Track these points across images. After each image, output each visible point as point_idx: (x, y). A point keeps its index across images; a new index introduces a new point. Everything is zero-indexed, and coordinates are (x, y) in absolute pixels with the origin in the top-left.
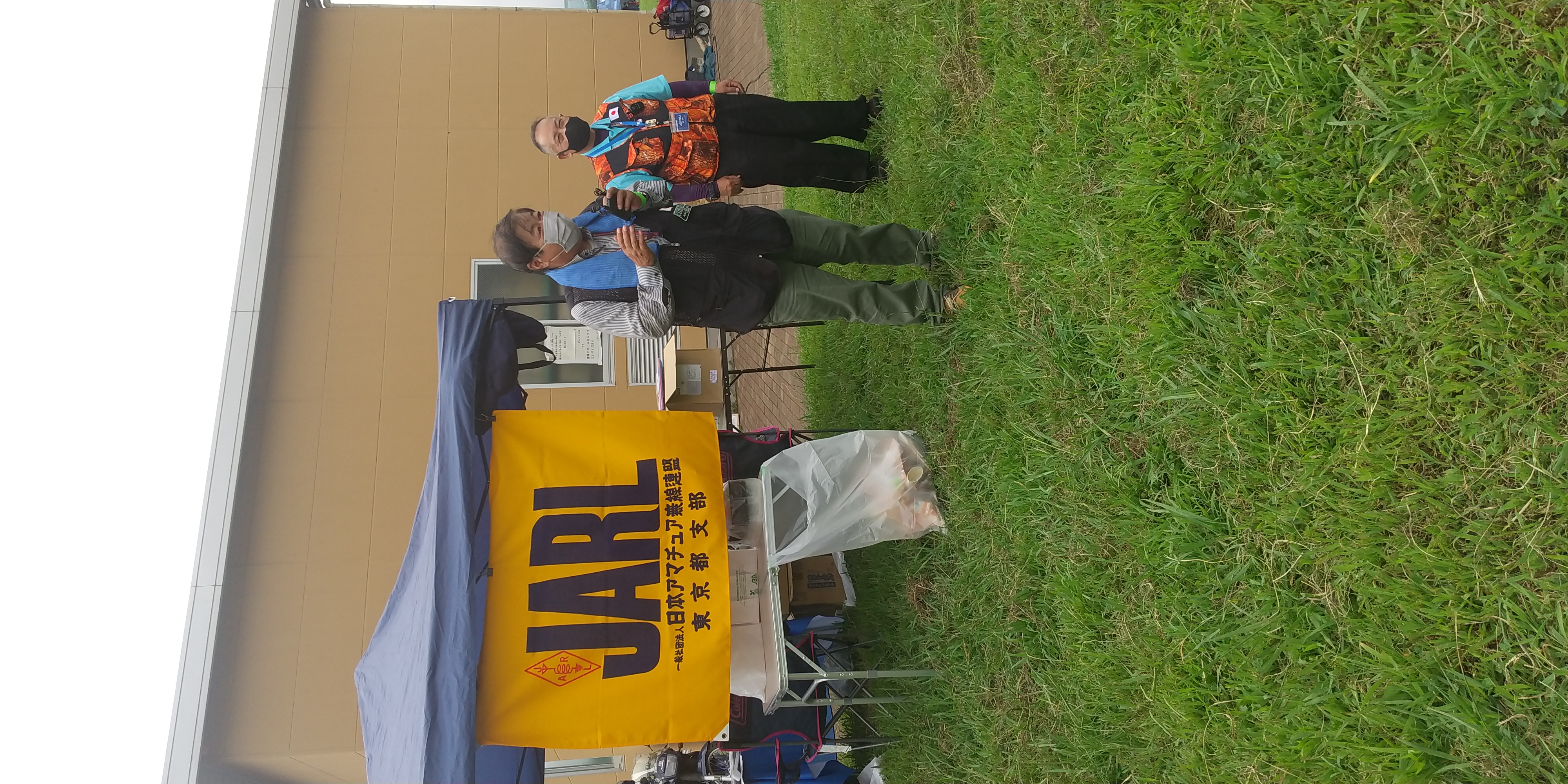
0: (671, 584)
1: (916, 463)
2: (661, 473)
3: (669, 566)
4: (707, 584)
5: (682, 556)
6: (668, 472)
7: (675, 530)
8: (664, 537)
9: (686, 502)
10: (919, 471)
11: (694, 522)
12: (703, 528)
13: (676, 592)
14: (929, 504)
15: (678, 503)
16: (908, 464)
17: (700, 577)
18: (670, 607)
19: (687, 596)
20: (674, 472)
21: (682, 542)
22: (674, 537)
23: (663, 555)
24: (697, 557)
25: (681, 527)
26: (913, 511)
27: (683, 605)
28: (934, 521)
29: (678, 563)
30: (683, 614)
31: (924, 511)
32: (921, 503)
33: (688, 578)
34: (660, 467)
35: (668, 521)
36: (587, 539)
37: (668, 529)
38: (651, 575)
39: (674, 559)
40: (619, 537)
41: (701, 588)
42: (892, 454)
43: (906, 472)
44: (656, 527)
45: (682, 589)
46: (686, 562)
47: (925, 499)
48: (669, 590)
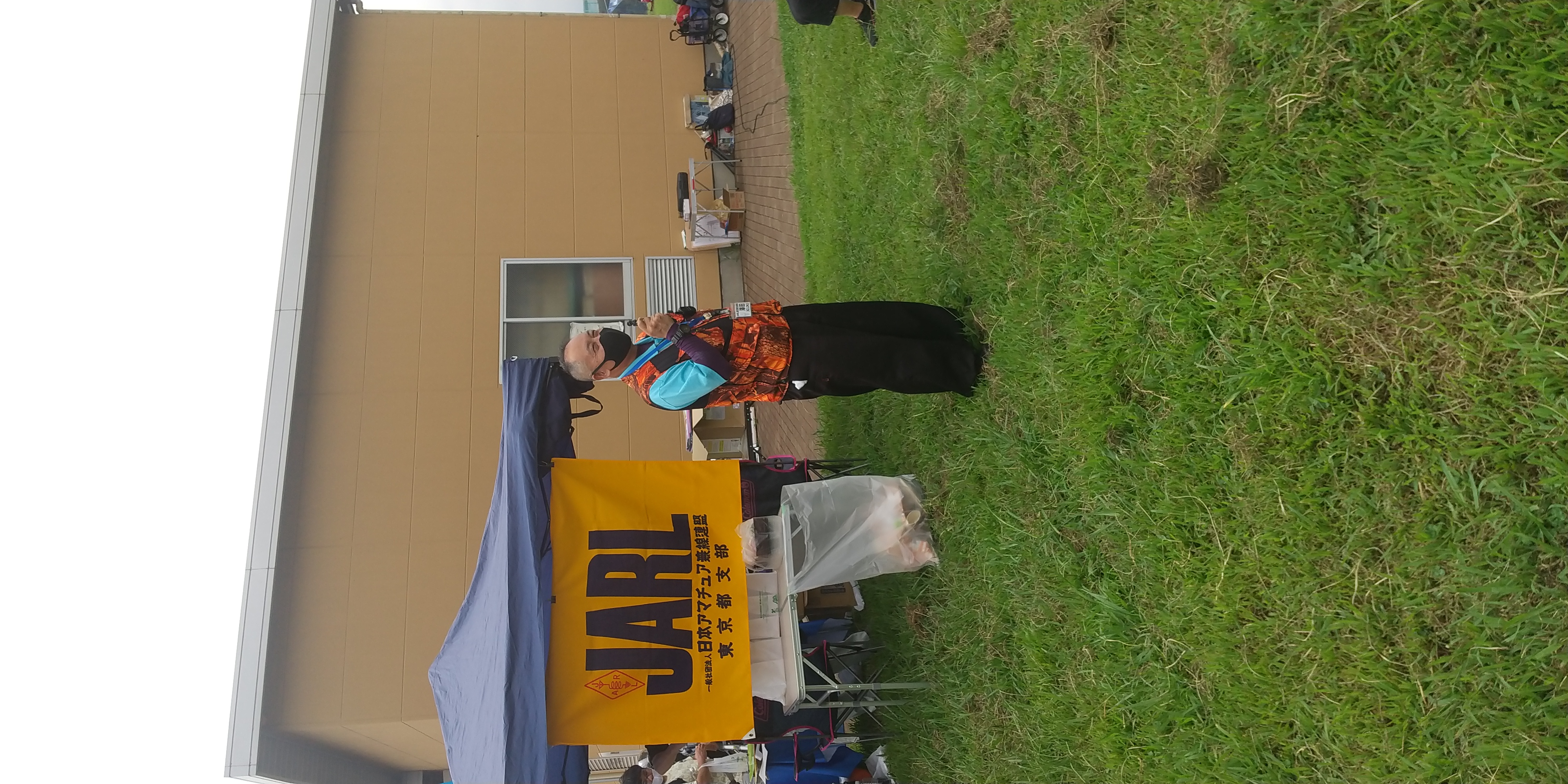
0: (701, 618)
1: (914, 507)
2: (692, 525)
3: (699, 603)
4: (730, 620)
5: (710, 596)
6: (698, 526)
7: (704, 574)
8: (695, 578)
9: (713, 551)
10: (917, 514)
11: (719, 568)
12: (726, 574)
13: (705, 625)
14: (925, 543)
15: (707, 551)
16: (907, 508)
17: (724, 614)
18: (700, 637)
19: (714, 629)
20: (702, 526)
21: (709, 585)
22: (703, 579)
23: (695, 594)
24: (722, 597)
25: (709, 572)
26: (911, 549)
27: (711, 636)
28: (929, 557)
29: (706, 601)
30: (710, 643)
31: (921, 550)
32: (919, 542)
33: (715, 613)
34: (691, 521)
35: (698, 566)
36: (633, 575)
37: (698, 572)
38: (685, 610)
39: (704, 598)
40: (661, 576)
41: (725, 622)
42: (894, 498)
43: (906, 515)
44: (688, 570)
45: (710, 623)
46: (713, 601)
47: (922, 538)
48: (699, 623)
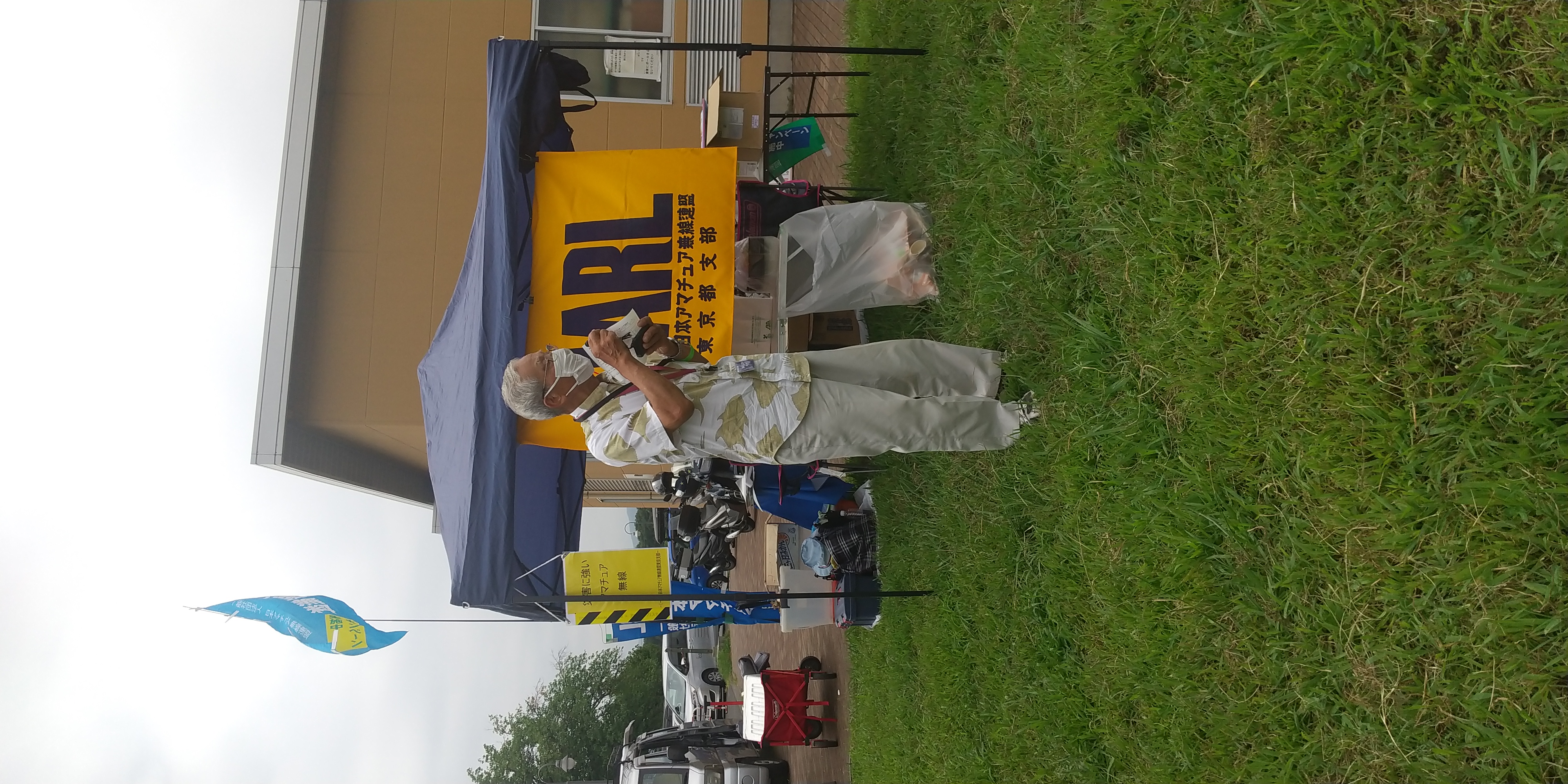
0: (680, 311)
1: (920, 237)
2: (676, 207)
3: (679, 295)
4: (713, 313)
5: (691, 287)
6: (682, 207)
7: (686, 263)
8: (675, 267)
9: (697, 235)
10: (922, 244)
11: (703, 255)
12: (712, 261)
13: (683, 318)
14: (927, 276)
15: (690, 235)
16: (913, 237)
17: (706, 307)
18: (678, 331)
19: (694, 323)
20: (688, 207)
21: (692, 274)
22: (685, 269)
23: (675, 285)
24: (705, 289)
25: (692, 260)
26: (911, 281)
27: (690, 330)
28: (931, 291)
29: (688, 293)
30: (689, 338)
31: (922, 281)
32: (920, 274)
33: (696, 307)
34: (675, 201)
35: (680, 253)
36: (608, 270)
37: (679, 261)
38: (663, 304)
39: (684, 289)
40: (636, 268)
41: (707, 316)
42: (900, 225)
43: (910, 245)
44: (668, 259)
45: (690, 316)
46: (695, 293)
47: (924, 271)
48: (677, 316)
